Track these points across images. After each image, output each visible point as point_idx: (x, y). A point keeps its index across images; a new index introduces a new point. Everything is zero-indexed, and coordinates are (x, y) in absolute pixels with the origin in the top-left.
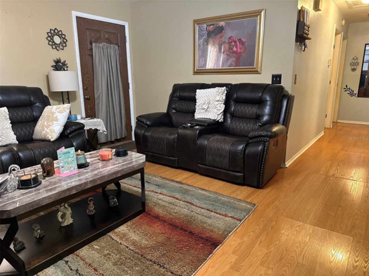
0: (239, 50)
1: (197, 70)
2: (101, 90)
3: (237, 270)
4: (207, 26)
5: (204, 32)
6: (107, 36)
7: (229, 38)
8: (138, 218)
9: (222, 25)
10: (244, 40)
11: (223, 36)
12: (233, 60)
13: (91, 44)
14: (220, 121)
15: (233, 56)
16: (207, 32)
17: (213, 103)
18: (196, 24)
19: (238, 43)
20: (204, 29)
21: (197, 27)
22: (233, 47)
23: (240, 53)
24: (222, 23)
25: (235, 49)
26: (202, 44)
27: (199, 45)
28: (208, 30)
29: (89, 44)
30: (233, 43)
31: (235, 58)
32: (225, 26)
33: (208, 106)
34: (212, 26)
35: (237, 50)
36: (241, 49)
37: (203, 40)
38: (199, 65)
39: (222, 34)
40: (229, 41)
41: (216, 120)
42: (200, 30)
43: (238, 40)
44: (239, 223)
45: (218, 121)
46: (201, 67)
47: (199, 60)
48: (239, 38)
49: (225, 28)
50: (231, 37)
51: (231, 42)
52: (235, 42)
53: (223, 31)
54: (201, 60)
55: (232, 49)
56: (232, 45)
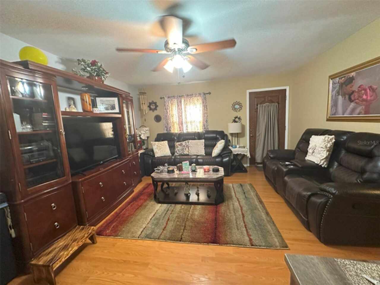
0: (369, 98)
1: (329, 117)
2: (261, 132)
3: (202, 261)
4: (339, 79)
5: (337, 85)
6: (269, 98)
7: (359, 87)
8: (208, 206)
9: (353, 76)
10: (375, 87)
11: (353, 86)
12: (363, 108)
13: (257, 105)
14: (323, 166)
15: (362, 104)
16: (339, 85)
17: (318, 149)
18: (330, 79)
19: (368, 90)
20: (336, 82)
21: (331, 82)
22: (363, 95)
23: (371, 100)
24: (353, 74)
25: (364, 97)
26: (334, 94)
27: (332, 96)
28: (340, 82)
29: (256, 106)
30: (363, 92)
31: (364, 105)
32: (356, 76)
33: (314, 151)
34: (343, 78)
35: (367, 98)
36: (371, 96)
37: (336, 92)
38: (331, 114)
39: (352, 84)
40: (359, 90)
41: (319, 165)
42: (334, 83)
43: (368, 87)
44: (248, 246)
45: (321, 166)
46: (333, 115)
47: (332, 109)
48: (369, 85)
49: (355, 78)
50: (361, 86)
51: (361, 91)
52: (365, 90)
53: (354, 81)
54: (333, 109)
55: (362, 97)
56: (362, 94)
